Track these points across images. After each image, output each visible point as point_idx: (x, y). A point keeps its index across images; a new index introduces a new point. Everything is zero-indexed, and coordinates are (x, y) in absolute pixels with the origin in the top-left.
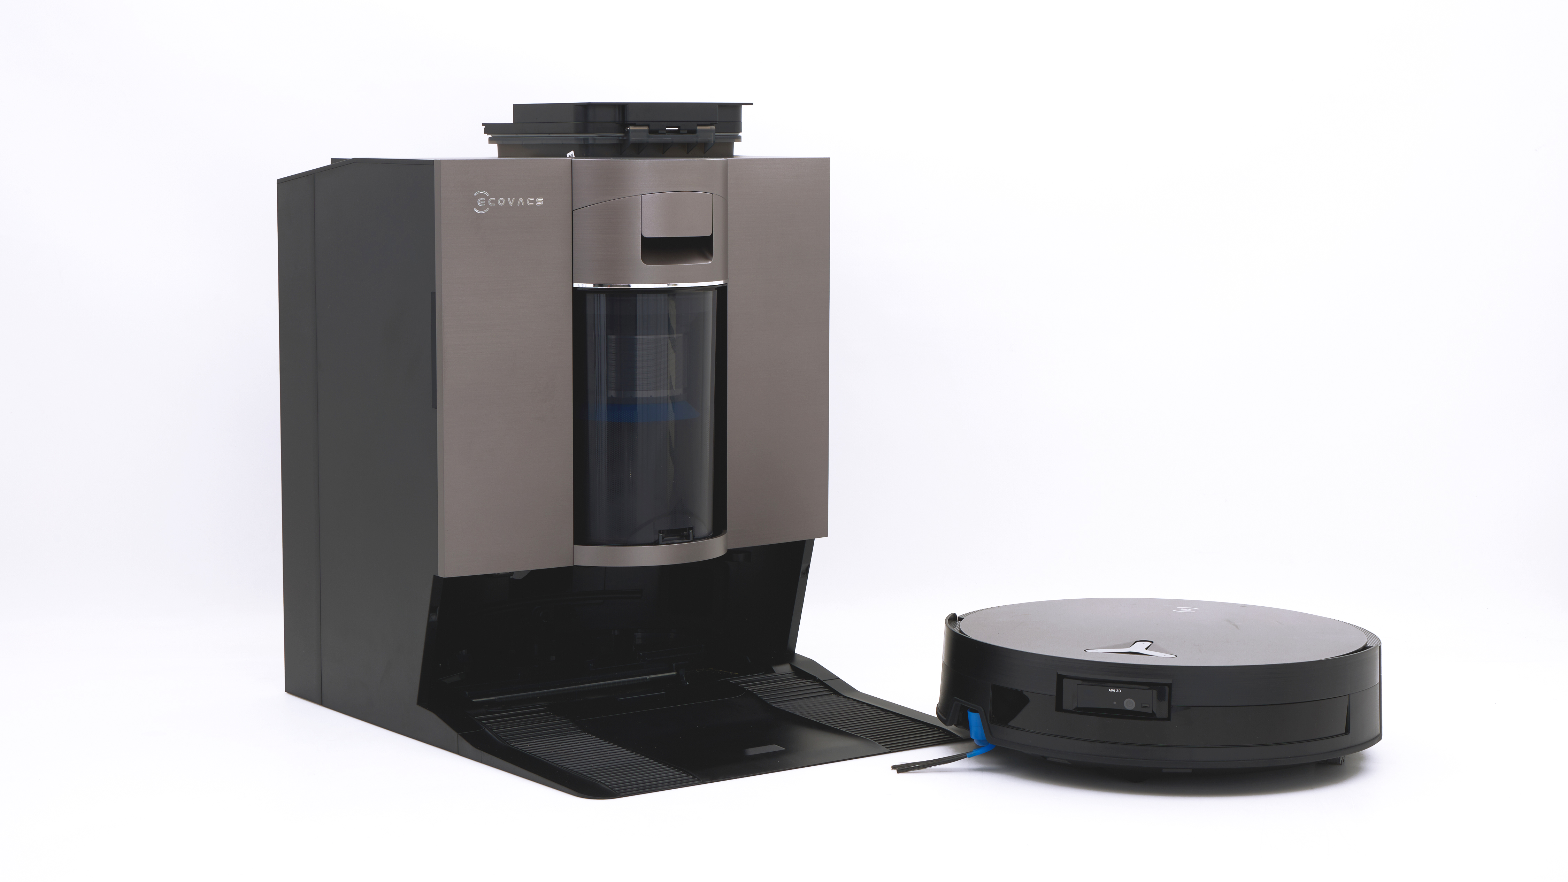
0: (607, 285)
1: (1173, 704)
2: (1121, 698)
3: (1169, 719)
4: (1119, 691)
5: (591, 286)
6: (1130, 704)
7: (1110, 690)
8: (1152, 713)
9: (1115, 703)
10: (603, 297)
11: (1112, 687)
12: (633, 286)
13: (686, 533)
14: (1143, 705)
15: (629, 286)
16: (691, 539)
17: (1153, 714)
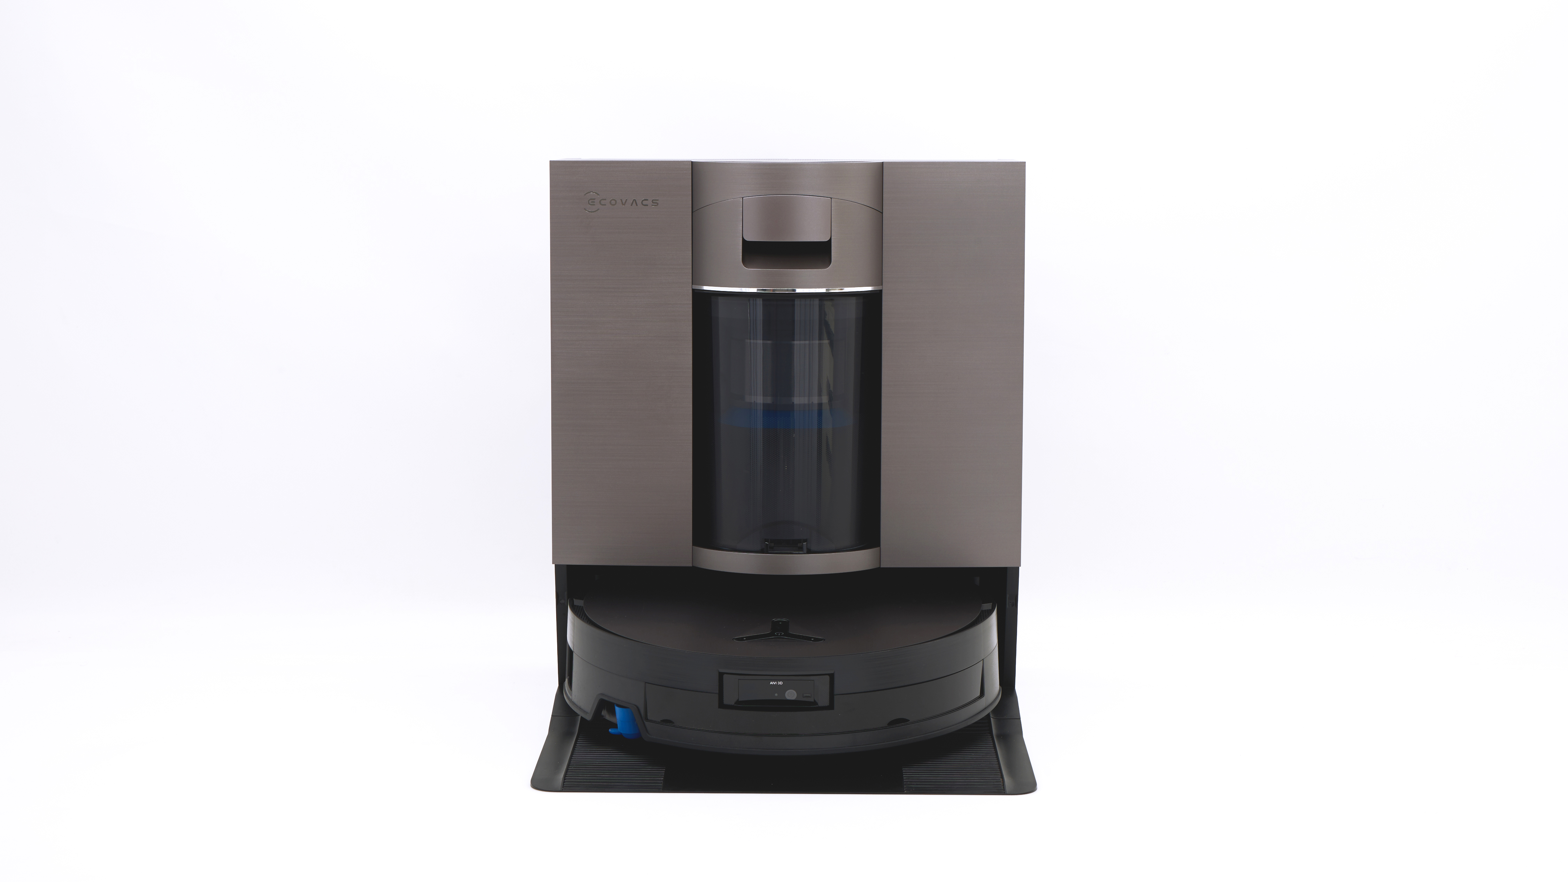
1: (836, 691)
2: (783, 689)
3: (831, 707)
4: (780, 683)
6: (791, 695)
7: (771, 683)
8: (813, 701)
9: (776, 695)
11: (773, 680)
13: (799, 545)
14: (805, 695)
16: (805, 551)
17: (815, 703)
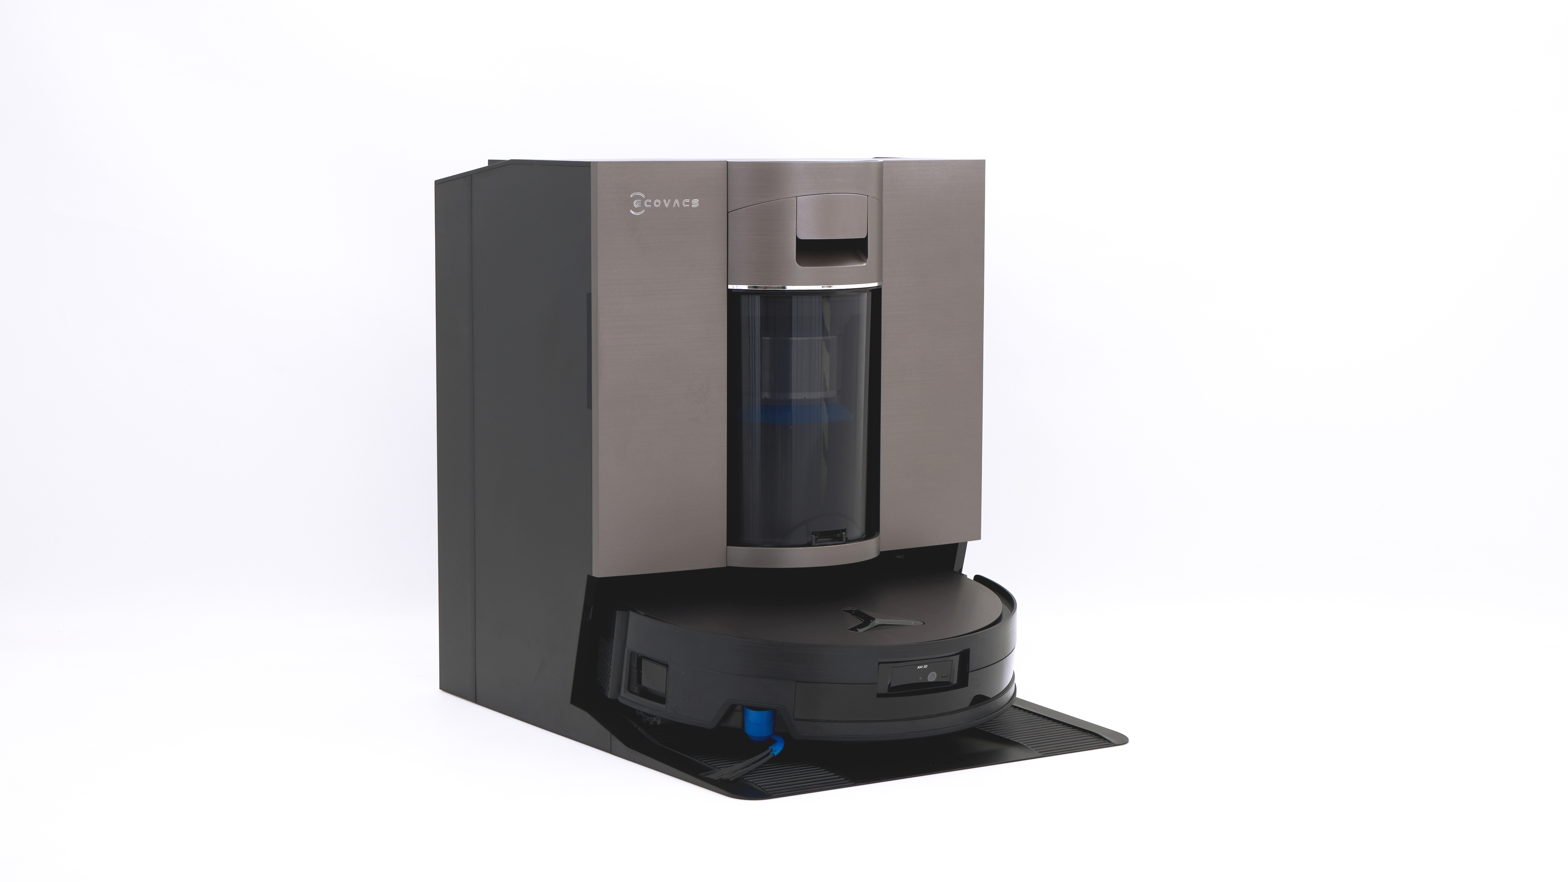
0: (761, 287)
2: (927, 672)
4: (926, 666)
5: (745, 287)
6: (932, 677)
7: (919, 667)
9: (920, 678)
10: (757, 298)
11: (920, 665)
12: (789, 288)
13: (838, 535)
14: (943, 676)
15: (784, 288)
16: (844, 540)
